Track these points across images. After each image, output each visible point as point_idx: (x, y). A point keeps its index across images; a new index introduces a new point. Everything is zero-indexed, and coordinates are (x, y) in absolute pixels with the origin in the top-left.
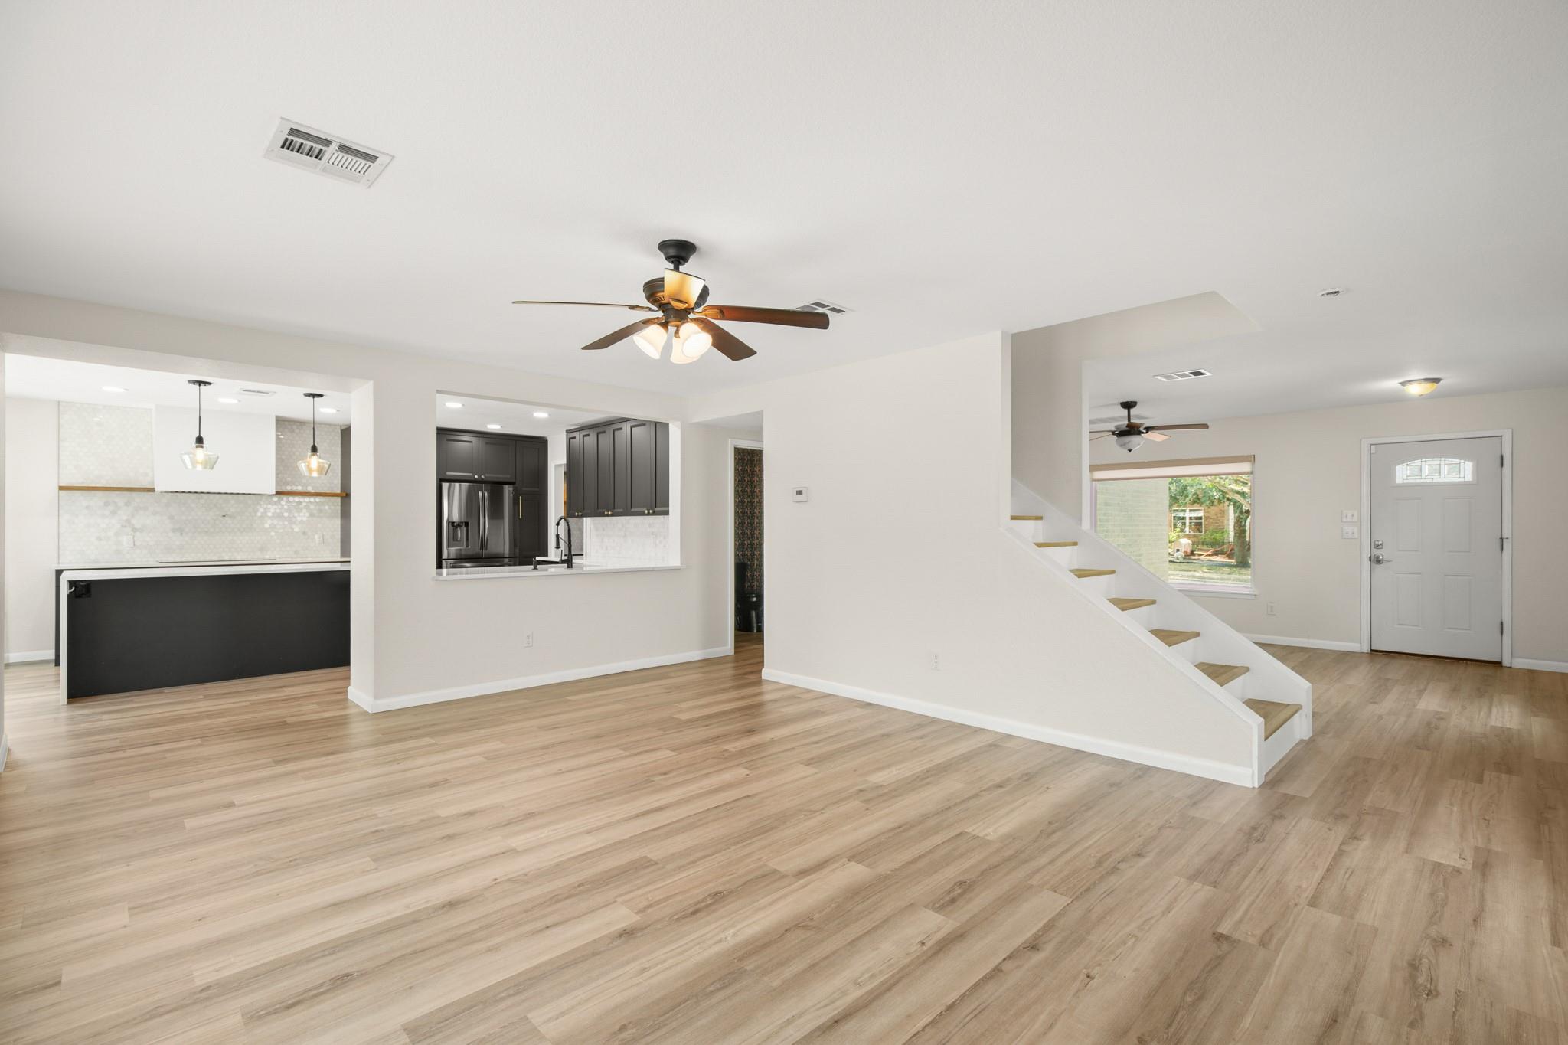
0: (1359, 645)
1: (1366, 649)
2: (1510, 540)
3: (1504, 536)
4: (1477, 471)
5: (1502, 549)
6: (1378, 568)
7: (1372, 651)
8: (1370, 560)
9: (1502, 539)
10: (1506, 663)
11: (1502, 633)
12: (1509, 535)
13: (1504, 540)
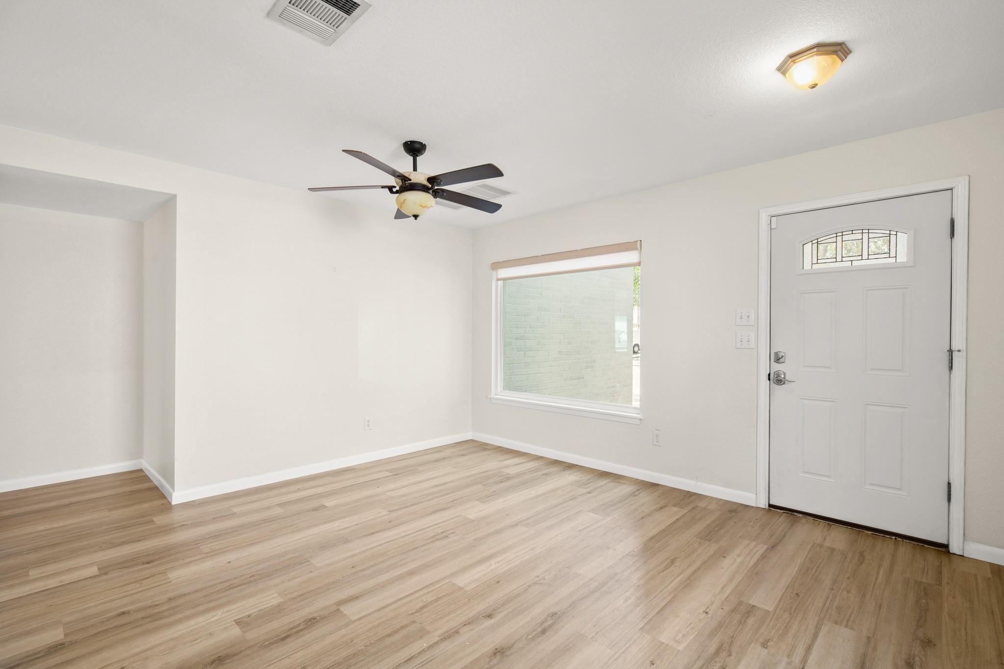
0: (755, 495)
1: (763, 504)
2: (964, 353)
3: (953, 348)
4: (915, 247)
5: (951, 368)
6: (779, 390)
7: (770, 506)
8: (769, 379)
9: (951, 351)
10: (955, 548)
11: (949, 500)
12: (963, 347)
13: (955, 354)
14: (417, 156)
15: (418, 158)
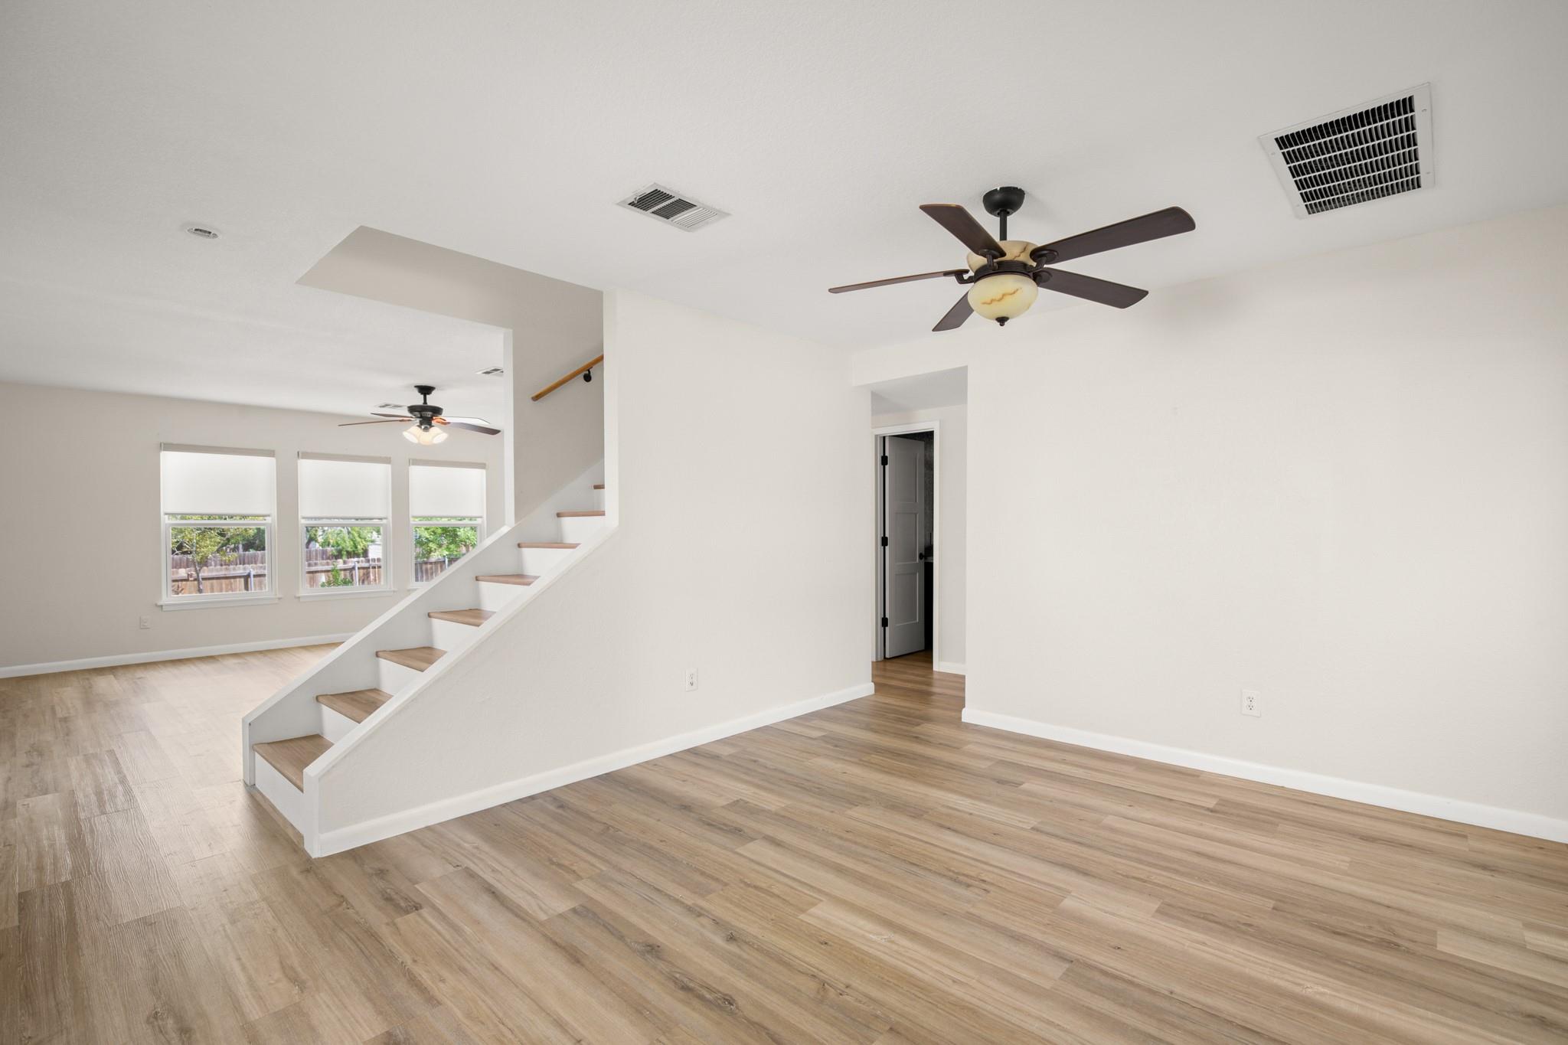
14: (1008, 213)
15: (1009, 218)
